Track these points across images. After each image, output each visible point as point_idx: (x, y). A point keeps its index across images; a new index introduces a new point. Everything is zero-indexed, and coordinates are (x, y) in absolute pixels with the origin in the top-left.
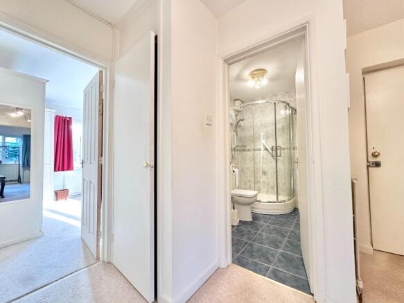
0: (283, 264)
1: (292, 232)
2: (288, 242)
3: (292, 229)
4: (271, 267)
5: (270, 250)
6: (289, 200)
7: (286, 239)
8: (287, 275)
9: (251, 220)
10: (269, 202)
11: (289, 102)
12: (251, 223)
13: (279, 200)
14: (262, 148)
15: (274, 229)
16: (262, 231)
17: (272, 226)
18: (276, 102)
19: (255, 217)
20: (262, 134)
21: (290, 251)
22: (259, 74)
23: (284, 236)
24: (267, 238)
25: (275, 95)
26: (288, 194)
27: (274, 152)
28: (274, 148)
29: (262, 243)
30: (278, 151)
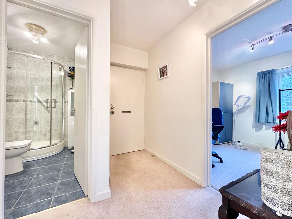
0: (63, 190)
1: (65, 164)
2: (64, 173)
3: (65, 162)
4: (53, 198)
5: (50, 186)
6: (60, 142)
7: (62, 171)
8: (68, 196)
9: (22, 169)
10: (42, 148)
11: (63, 65)
12: (22, 173)
13: (52, 143)
14: (36, 100)
15: (50, 168)
16: (38, 175)
17: (47, 167)
18: (53, 63)
19: (27, 166)
20: (36, 87)
21: (67, 178)
22: (37, 29)
23: (60, 170)
24: (44, 179)
25: (51, 56)
26: (60, 138)
27: (49, 105)
28: (49, 101)
29: (40, 185)
30: (53, 104)
